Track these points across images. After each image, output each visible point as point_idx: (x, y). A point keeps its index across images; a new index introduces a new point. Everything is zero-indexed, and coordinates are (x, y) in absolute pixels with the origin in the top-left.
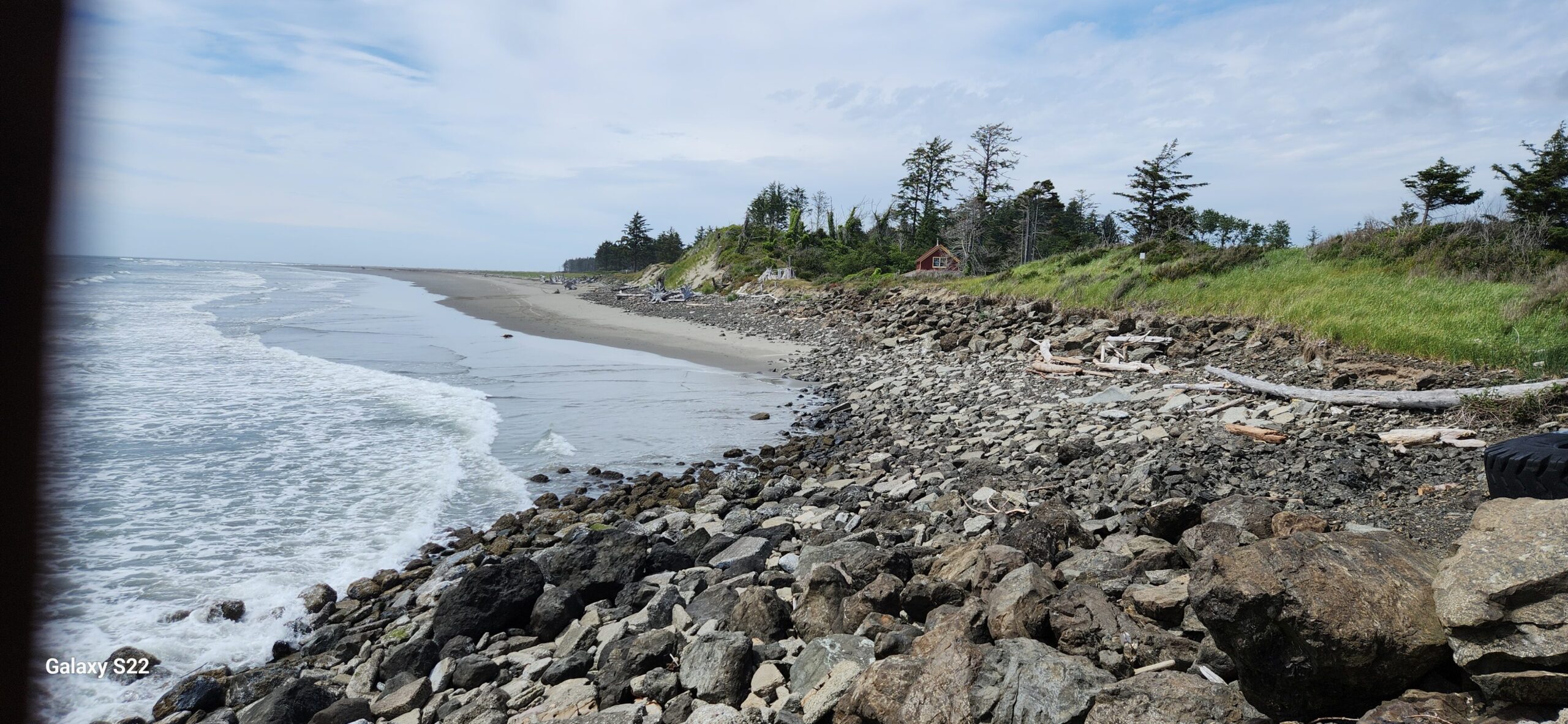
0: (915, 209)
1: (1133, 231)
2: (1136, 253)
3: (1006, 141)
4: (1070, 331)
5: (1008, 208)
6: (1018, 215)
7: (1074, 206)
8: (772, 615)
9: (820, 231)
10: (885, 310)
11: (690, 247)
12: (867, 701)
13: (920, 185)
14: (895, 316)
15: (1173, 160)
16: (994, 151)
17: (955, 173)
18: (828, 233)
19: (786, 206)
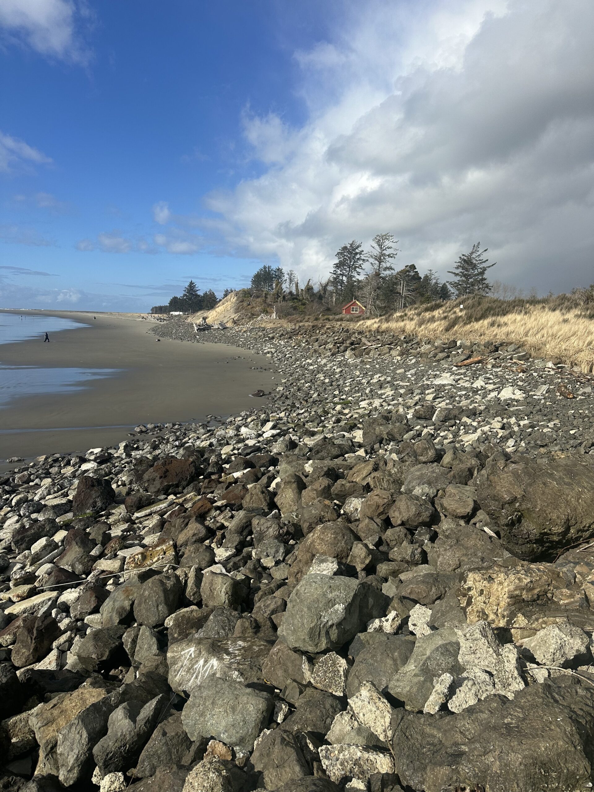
0: (342, 280)
1: (457, 292)
2: (458, 305)
4: (422, 348)
5: (392, 280)
6: (396, 284)
7: (427, 278)
8: (266, 500)
9: (291, 292)
10: (325, 336)
11: (220, 300)
12: (314, 546)
13: (345, 267)
14: (331, 339)
15: (479, 253)
16: (384, 248)
17: (364, 260)
18: (295, 293)
19: (273, 278)
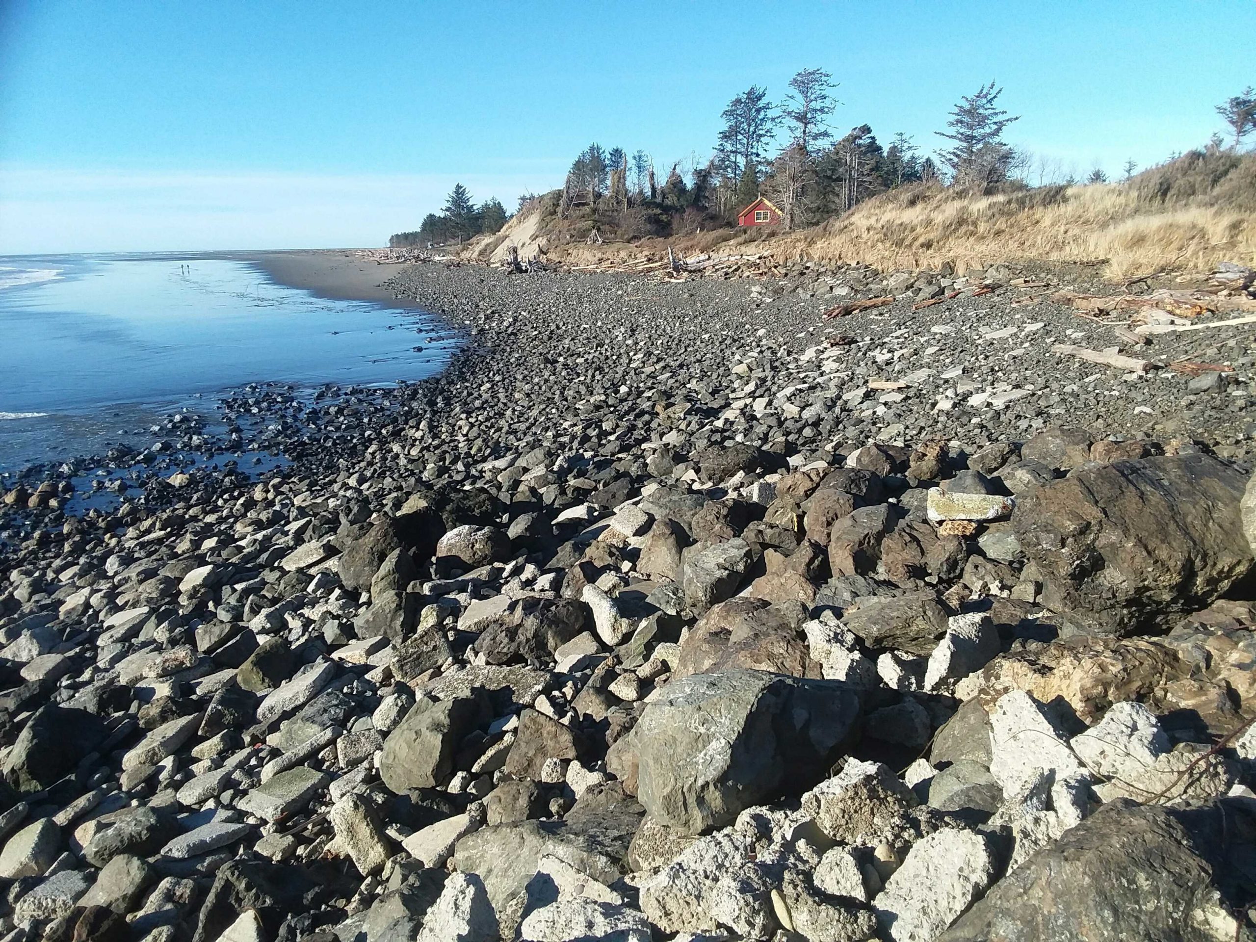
0: (735, 163)
1: (953, 172)
3: (823, 87)
5: (827, 157)
6: (838, 162)
7: (894, 150)
9: (641, 192)
11: (512, 216)
13: (739, 137)
16: (813, 97)
18: (650, 194)
19: (606, 166)
